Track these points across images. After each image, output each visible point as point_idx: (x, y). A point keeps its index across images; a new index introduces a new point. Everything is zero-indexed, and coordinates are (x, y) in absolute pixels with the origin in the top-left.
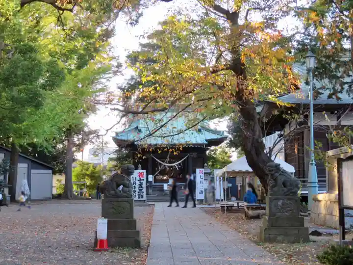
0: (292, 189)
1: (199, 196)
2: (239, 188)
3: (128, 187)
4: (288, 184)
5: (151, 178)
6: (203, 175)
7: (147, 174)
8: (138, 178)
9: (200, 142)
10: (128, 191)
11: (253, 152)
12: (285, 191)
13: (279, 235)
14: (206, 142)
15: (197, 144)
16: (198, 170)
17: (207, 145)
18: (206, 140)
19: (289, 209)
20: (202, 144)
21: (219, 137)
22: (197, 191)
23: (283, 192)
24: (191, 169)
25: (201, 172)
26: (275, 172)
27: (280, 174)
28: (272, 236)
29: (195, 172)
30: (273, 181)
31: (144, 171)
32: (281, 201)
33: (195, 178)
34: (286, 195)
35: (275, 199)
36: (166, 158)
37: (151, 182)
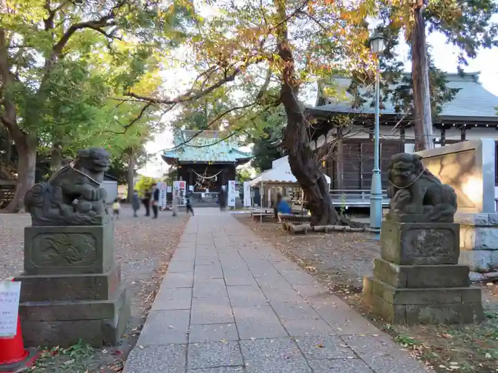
0: (443, 209)
1: (231, 203)
2: (262, 197)
3: (92, 200)
4: (438, 197)
5: (191, 188)
6: (234, 186)
7: (188, 184)
8: (179, 188)
9: (230, 160)
10: (94, 209)
11: (299, 158)
12: (432, 211)
13: (424, 306)
14: (235, 161)
15: (229, 162)
16: (230, 182)
17: (236, 163)
18: (237, 159)
19: (438, 248)
20: (233, 162)
21: (246, 157)
22: (229, 199)
23: (426, 215)
24: (224, 182)
25: (232, 183)
26: (412, 173)
27: (421, 177)
28: (409, 309)
29: (227, 184)
30: (406, 192)
31: (185, 182)
32: (424, 233)
33: (227, 188)
34: (433, 221)
35: (412, 229)
36: (204, 172)
37: (191, 191)
